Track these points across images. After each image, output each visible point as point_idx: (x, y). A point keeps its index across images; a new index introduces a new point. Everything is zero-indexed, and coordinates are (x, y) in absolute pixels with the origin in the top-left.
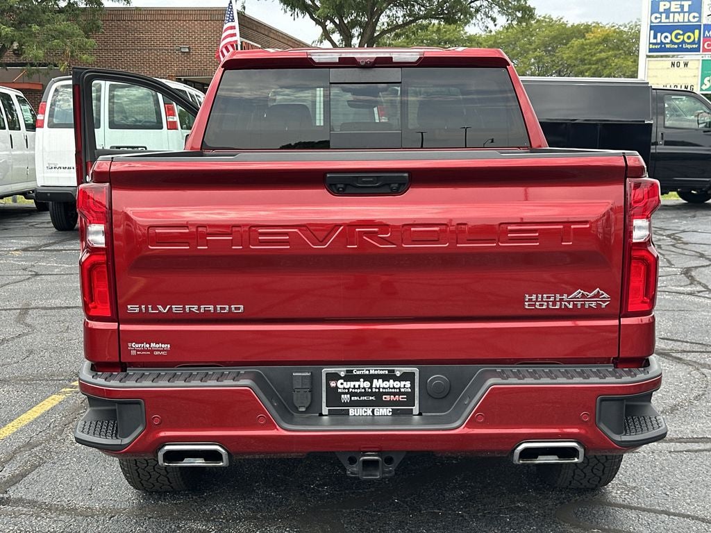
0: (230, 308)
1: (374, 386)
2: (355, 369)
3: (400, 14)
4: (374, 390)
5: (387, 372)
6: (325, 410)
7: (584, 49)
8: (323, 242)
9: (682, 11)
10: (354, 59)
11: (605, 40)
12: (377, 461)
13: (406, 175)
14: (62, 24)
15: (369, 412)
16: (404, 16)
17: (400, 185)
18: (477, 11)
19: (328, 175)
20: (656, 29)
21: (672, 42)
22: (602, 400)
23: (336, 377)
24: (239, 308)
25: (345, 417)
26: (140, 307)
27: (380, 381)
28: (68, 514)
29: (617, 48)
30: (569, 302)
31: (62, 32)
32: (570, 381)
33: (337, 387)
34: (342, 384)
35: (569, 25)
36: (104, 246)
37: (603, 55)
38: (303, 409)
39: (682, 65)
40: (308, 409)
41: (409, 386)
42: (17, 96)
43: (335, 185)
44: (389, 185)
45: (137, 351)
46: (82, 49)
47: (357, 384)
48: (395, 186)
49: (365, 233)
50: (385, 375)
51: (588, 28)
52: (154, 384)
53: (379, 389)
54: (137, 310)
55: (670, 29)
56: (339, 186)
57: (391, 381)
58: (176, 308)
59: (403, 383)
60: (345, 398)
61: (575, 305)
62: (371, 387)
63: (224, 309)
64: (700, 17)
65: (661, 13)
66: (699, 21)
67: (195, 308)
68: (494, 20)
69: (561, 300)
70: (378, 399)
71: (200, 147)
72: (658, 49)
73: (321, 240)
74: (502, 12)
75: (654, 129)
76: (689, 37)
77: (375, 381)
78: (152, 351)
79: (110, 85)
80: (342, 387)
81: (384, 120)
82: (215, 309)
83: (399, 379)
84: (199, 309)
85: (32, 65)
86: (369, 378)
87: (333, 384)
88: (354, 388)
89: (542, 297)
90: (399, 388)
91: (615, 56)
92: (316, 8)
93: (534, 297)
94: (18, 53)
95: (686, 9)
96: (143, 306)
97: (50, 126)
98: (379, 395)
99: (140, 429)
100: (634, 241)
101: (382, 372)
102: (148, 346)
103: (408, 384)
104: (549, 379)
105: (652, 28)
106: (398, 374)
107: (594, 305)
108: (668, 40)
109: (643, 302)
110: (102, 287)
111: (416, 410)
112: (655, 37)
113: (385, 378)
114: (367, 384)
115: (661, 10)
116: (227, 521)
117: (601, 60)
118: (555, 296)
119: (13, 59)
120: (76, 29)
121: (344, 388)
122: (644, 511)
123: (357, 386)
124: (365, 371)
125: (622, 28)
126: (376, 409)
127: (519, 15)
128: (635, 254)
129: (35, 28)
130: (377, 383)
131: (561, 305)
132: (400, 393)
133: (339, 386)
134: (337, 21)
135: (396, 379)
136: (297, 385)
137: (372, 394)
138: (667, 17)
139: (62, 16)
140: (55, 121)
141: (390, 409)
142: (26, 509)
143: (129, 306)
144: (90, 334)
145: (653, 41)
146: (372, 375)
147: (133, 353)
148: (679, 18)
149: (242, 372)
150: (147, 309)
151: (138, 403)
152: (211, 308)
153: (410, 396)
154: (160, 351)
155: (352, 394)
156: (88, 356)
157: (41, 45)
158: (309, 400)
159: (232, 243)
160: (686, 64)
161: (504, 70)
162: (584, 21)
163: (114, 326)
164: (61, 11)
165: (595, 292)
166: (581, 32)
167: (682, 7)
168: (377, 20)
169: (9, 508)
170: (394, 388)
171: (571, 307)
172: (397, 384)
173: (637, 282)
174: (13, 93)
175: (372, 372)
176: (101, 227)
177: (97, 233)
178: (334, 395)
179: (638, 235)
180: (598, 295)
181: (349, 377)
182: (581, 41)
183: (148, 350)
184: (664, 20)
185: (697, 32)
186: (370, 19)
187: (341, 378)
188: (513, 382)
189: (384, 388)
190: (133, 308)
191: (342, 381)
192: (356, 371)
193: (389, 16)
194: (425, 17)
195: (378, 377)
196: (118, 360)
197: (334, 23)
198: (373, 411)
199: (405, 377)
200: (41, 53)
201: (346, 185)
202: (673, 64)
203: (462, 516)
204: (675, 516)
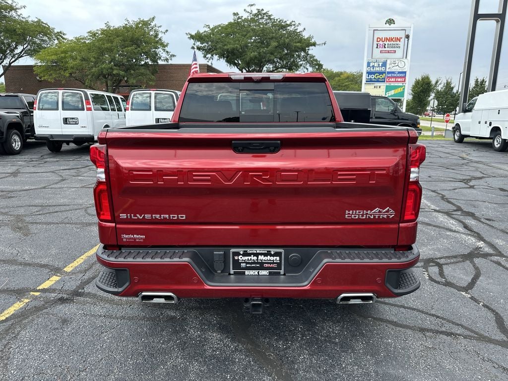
0: (178, 217)
1: (259, 259)
2: (249, 250)
3: (271, 66)
4: (259, 261)
5: (266, 252)
6: (232, 272)
7: (340, 81)
8: (230, 181)
9: (379, 66)
10: (251, 77)
11: (348, 77)
12: (260, 304)
13: (279, 142)
14: (142, 70)
15: (256, 273)
16: (273, 67)
17: (275, 148)
18: (301, 65)
19: (233, 142)
20: (369, 73)
21: (375, 78)
22: (389, 271)
23: (238, 254)
24: (183, 217)
25: (243, 276)
26: (127, 215)
27: (263, 256)
28: (110, 303)
29: (352, 81)
30: (371, 215)
31: (142, 73)
32: (372, 261)
33: (238, 260)
34: (241, 258)
35: (334, 72)
36: (105, 180)
37: (347, 83)
38: (220, 272)
39: (378, 87)
40: (222, 272)
41: (279, 259)
42: (121, 98)
43: (237, 147)
44: (269, 147)
45: (127, 239)
46: (151, 80)
47: (250, 258)
48: (272, 148)
49: (255, 176)
50: (265, 253)
51: (341, 73)
52: (134, 260)
53: (262, 260)
54: (125, 217)
55: (374, 73)
56: (239, 148)
57: (269, 257)
58: (148, 216)
59: (275, 258)
60: (243, 265)
61: (374, 217)
62: (257, 260)
63: (175, 217)
64: (386, 69)
65: (371, 67)
66: (385, 70)
67: (158, 216)
68: (307, 69)
69: (367, 214)
70: (261, 266)
71: (177, 120)
72: (369, 81)
73: (229, 179)
74: (310, 66)
75: (371, 112)
76: (381, 77)
77: (260, 256)
78: (135, 239)
79: (155, 93)
80: (241, 259)
81: (265, 108)
82: (169, 217)
83: (273, 256)
84: (160, 217)
85: (132, 86)
86: (257, 255)
87: (236, 258)
88: (248, 260)
89: (356, 212)
90: (273, 260)
91: (351, 84)
92: (239, 64)
93: (351, 212)
94: (126, 81)
95: (380, 66)
96: (129, 215)
97: (131, 110)
98: (262, 264)
99: (127, 284)
100: (411, 180)
101: (263, 252)
102: (132, 236)
103: (278, 258)
104: (359, 260)
105: (367, 73)
106: (272, 253)
107: (385, 216)
108: (373, 78)
109: (412, 214)
110: (106, 203)
111: (282, 272)
112: (368, 76)
113: (265, 255)
114: (255, 258)
115: (371, 66)
116: (186, 310)
117: (346, 85)
118: (363, 212)
119: (125, 84)
120: (148, 72)
121: (243, 260)
122: (392, 306)
123: (249, 259)
124: (254, 251)
125: (354, 73)
126: (260, 271)
127: (317, 67)
128: (411, 187)
129: (132, 72)
130: (260, 257)
131: (366, 216)
132: (273, 263)
133: (240, 258)
134: (247, 69)
135: (271, 255)
136: (216, 258)
137: (258, 263)
138: (373, 69)
139: (143, 67)
140: (133, 108)
141: (268, 271)
142: (90, 300)
143: (121, 215)
144: (102, 229)
145: (367, 78)
146: (258, 253)
147: (124, 240)
148: (378, 69)
149: (186, 251)
150: (131, 216)
151: (125, 270)
152: (167, 216)
153: (279, 264)
154: (140, 239)
155: (247, 263)
156: (102, 241)
157: (134, 78)
158: (223, 267)
159: (178, 180)
160: (380, 87)
161: (324, 83)
162: (340, 71)
163: (113, 225)
164: (142, 65)
165: (386, 209)
166: (339, 74)
167: (379, 65)
168: (263, 69)
169: (82, 299)
170: (270, 260)
171: (372, 217)
172: (272, 258)
173: (410, 203)
174: (119, 97)
175: (258, 252)
176: (103, 170)
177: (101, 173)
178: (237, 264)
179: (413, 176)
180: (388, 211)
181: (246, 254)
182: (339, 78)
183: (132, 239)
184: (372, 70)
185: (384, 74)
186: (260, 68)
187: (241, 255)
188: (338, 261)
189: (264, 260)
190: (123, 216)
191: (241, 256)
192: (249, 251)
193: (267, 68)
194: (281, 68)
195: (261, 254)
196: (116, 244)
197: (246, 70)
198: (258, 273)
199: (276, 254)
200: (135, 81)
201: (244, 148)
202: (375, 87)
203: (303, 308)
204: (408, 309)
